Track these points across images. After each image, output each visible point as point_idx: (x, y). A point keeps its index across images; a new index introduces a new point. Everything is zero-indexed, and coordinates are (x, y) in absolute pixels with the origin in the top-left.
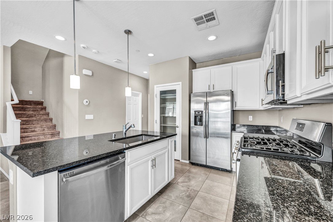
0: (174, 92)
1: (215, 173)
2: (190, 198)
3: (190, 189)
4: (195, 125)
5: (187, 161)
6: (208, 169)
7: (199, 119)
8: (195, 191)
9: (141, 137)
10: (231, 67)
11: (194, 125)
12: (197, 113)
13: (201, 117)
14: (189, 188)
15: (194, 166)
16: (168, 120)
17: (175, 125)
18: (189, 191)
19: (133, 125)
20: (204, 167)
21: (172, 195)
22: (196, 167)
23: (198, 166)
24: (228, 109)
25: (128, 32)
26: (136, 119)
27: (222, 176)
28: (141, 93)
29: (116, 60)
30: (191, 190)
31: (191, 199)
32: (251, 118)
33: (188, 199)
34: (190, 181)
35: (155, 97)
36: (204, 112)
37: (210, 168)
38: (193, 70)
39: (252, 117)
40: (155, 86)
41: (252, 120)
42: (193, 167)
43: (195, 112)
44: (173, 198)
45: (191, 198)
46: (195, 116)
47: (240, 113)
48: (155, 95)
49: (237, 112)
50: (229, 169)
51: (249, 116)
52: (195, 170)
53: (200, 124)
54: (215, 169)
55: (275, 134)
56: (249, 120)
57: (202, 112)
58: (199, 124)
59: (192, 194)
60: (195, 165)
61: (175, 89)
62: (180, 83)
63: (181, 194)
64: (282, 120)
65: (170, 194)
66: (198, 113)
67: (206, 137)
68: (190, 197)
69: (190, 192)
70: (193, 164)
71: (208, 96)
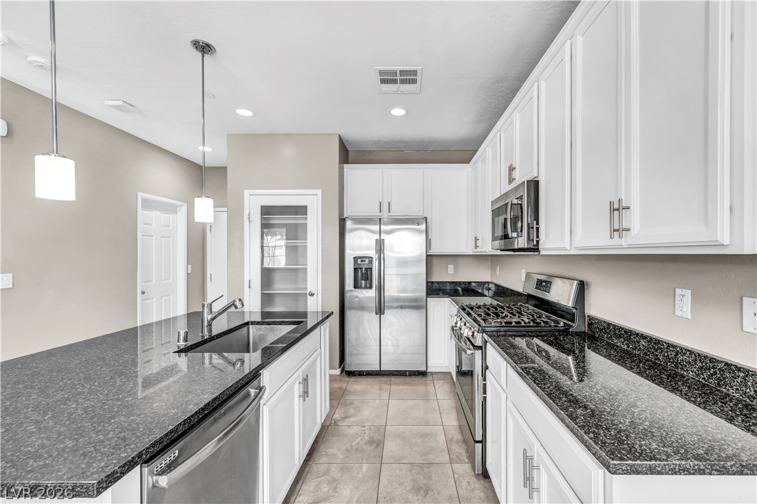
1: (400, 384)
2: (375, 445)
3: (367, 427)
4: (355, 288)
5: (336, 369)
6: (384, 379)
7: (364, 275)
8: (378, 427)
9: (246, 329)
10: (422, 172)
11: (353, 289)
12: (359, 261)
13: (369, 270)
14: (364, 426)
15: (353, 379)
16: (277, 276)
17: (306, 289)
18: (367, 432)
19: (238, 301)
20: (375, 375)
21: (335, 450)
22: (360, 379)
23: (363, 375)
24: (421, 254)
25: (204, 48)
26: (169, 279)
27: (414, 385)
28: (186, 204)
29: (120, 103)
30: (370, 429)
31: (378, 445)
32: (451, 268)
33: (373, 447)
34: (359, 411)
35: (246, 221)
36: (375, 258)
37: (387, 375)
38: (345, 166)
39: (452, 266)
40: (247, 193)
41: (452, 272)
42: (353, 381)
43: (356, 259)
44: (341, 457)
45: (377, 443)
46: (355, 269)
47: (435, 259)
48: (246, 216)
50: (423, 369)
51: (449, 266)
52: (358, 385)
53: (366, 285)
54: (397, 375)
55: (486, 296)
56: (449, 272)
57: (371, 259)
58: (363, 286)
59: (376, 437)
60: (355, 375)
61: (305, 205)
62: (319, 192)
63: (353, 444)
64: (498, 272)
65: (331, 451)
66: (362, 261)
67: (380, 311)
68: (375, 442)
69: (369, 433)
70: (350, 374)
71: (382, 226)
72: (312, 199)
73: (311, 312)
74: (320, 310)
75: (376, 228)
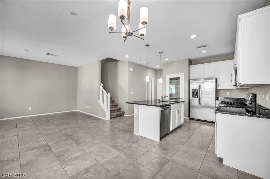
0: (178, 78)
5: (188, 118)
7: (195, 94)
10: (215, 64)
11: (192, 97)
12: (194, 90)
13: (197, 93)
16: (173, 95)
17: (180, 97)
20: (199, 121)
23: (195, 120)
24: (214, 88)
28: (154, 79)
29: (146, 62)
35: (166, 82)
36: (199, 90)
37: (202, 121)
38: (190, 66)
39: (229, 93)
40: (167, 75)
41: (229, 95)
46: (193, 93)
47: (222, 90)
49: (219, 90)
50: (214, 121)
54: (206, 122)
57: (197, 90)
60: (193, 120)
62: (183, 74)
70: (191, 119)
71: (201, 81)
75: (199, 81)
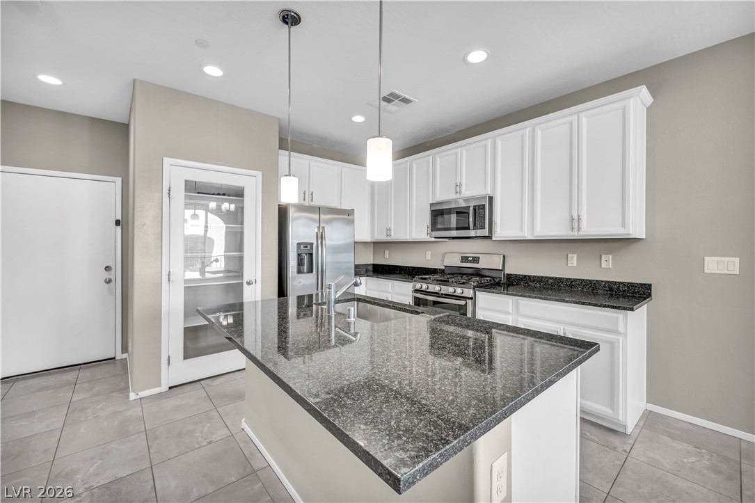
4: (298, 272)
10: (339, 169)
12: (302, 247)
36: (317, 245)
40: (166, 161)
43: (299, 244)
46: (298, 254)
48: (165, 191)
53: (308, 270)
57: (311, 245)
61: (242, 186)
71: (321, 215)
72: (250, 182)
73: (247, 302)
74: (259, 298)
75: (317, 216)
